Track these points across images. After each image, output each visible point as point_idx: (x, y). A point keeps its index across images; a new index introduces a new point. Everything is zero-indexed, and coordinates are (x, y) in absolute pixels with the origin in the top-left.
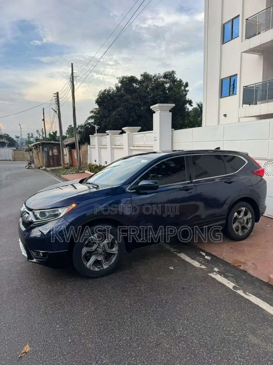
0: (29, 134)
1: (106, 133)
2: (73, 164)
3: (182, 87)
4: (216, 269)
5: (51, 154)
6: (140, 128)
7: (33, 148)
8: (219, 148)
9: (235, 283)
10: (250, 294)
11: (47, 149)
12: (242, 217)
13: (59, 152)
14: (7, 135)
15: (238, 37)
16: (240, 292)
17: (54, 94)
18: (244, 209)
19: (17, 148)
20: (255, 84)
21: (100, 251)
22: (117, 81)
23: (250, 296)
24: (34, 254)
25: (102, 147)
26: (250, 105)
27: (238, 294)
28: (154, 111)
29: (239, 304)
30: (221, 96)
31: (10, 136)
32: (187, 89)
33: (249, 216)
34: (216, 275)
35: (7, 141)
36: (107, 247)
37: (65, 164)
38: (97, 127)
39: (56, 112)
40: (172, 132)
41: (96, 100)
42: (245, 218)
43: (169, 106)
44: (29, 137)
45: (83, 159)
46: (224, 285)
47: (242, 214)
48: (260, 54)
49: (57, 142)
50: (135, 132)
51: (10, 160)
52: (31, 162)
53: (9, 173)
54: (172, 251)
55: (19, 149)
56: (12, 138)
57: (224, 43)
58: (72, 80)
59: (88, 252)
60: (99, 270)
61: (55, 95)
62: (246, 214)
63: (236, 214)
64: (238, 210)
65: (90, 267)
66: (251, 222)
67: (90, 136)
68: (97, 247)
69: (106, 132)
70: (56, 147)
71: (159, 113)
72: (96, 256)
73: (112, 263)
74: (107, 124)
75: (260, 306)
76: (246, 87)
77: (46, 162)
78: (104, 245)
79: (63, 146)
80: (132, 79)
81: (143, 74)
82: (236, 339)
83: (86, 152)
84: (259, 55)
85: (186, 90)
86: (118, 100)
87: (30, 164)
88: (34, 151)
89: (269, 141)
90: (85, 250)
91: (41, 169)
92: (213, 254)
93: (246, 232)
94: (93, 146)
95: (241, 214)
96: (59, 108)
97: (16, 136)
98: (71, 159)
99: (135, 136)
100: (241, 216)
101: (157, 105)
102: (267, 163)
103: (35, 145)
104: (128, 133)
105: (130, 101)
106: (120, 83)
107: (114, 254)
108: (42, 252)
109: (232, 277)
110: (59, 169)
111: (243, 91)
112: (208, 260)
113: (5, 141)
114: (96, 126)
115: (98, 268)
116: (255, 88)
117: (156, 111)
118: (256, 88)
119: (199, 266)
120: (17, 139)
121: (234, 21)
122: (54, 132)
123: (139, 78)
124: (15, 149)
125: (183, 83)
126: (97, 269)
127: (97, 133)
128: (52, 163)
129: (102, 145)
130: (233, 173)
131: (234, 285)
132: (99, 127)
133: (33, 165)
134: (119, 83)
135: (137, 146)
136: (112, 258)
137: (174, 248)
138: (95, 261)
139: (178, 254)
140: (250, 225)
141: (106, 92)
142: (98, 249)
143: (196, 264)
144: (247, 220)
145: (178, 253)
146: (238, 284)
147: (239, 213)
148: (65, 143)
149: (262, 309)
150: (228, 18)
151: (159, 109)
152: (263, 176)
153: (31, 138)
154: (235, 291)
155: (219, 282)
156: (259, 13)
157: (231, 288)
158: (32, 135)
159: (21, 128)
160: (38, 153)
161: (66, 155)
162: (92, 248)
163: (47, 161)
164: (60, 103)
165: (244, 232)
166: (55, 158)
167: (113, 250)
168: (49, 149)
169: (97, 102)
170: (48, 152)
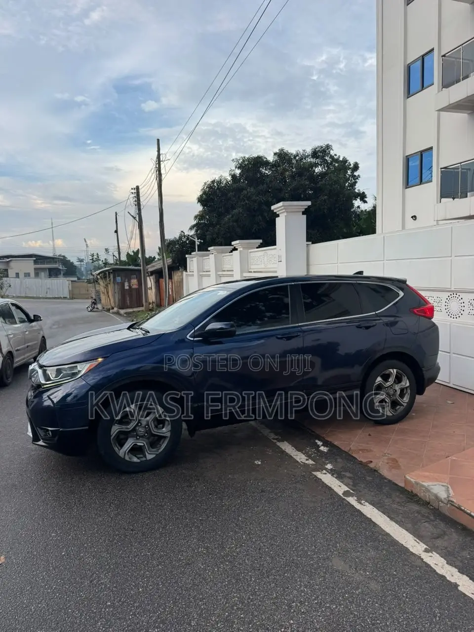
0: (93, 254)
1: (209, 251)
2: (162, 304)
3: (349, 171)
4: (329, 466)
5: (127, 287)
6: (261, 241)
7: (99, 277)
8: (361, 273)
9: (351, 486)
10: (367, 504)
11: (122, 280)
12: (392, 385)
13: (140, 284)
14: (64, 256)
15: (433, 86)
16: (352, 501)
17: (132, 189)
18: (394, 371)
19: (79, 279)
20: (461, 163)
21: (141, 431)
22: (233, 166)
23: (364, 505)
24: (41, 433)
25: (204, 273)
26: (454, 199)
27: (347, 503)
28: (277, 213)
29: (340, 515)
30: (407, 184)
31: (69, 259)
32: (356, 174)
33: (406, 383)
34: (326, 474)
35: (62, 267)
36: (153, 426)
37: (150, 304)
38: (197, 242)
39: (135, 218)
40: (307, 247)
41: (198, 198)
42: (397, 387)
43: (302, 206)
44: (93, 259)
45: (177, 294)
46: (330, 489)
47: (391, 380)
48: (470, 112)
49: (136, 268)
50: (252, 248)
51: (65, 298)
52: (95, 300)
53: (57, 318)
54: (270, 438)
55: (82, 279)
56: (71, 261)
57: (410, 95)
58: (157, 166)
59: (120, 433)
60: (139, 461)
61: (133, 191)
62: (398, 380)
63: (379, 379)
64: (383, 373)
65: (125, 455)
66: (408, 394)
67: (187, 256)
68: (137, 425)
69: (209, 249)
70: (135, 276)
71: (284, 217)
72: (135, 440)
73: (160, 451)
74: (215, 236)
75: (373, 520)
76: (445, 168)
77: (119, 300)
78: (148, 422)
79: (146, 273)
80: (258, 162)
81: (278, 151)
82: (312, 562)
83: (181, 282)
84: (468, 114)
85: (355, 176)
86: (235, 196)
87: (94, 303)
88: (101, 282)
89: (451, 260)
90: (115, 429)
91: (111, 311)
92: (336, 443)
93: (399, 411)
94: (191, 273)
95: (389, 380)
96: (141, 213)
97: (79, 259)
98: (159, 294)
99: (252, 255)
100: (389, 383)
101: (281, 204)
102: (450, 296)
103: (101, 273)
104: (240, 251)
105: (254, 198)
106: (239, 168)
107: (165, 437)
108: (51, 430)
109: (350, 478)
110: (139, 311)
111: (441, 176)
112: (322, 452)
113: (59, 266)
114: (196, 240)
115: (138, 458)
116: (460, 170)
117: (281, 213)
118: (462, 169)
119: (304, 461)
120: (79, 263)
121: (426, 58)
122: (135, 251)
123: (271, 158)
124: (76, 279)
125: (350, 165)
126: (135, 460)
127: (198, 251)
128: (128, 302)
129: (204, 270)
130: (374, 313)
131: (347, 489)
132: (202, 241)
133: (99, 306)
134: (237, 169)
135: (254, 272)
136: (161, 443)
137: (276, 434)
138: (132, 447)
139: (278, 444)
140: (408, 400)
141: (215, 184)
142: (137, 428)
143: (301, 457)
144: (402, 390)
145: (279, 441)
146: (354, 488)
147: (386, 378)
148: (150, 270)
149: (375, 524)
150: (415, 54)
151: (284, 210)
152: (432, 318)
153: (96, 261)
154: (344, 497)
155: (326, 484)
156: (462, 44)
157: (340, 493)
158: (98, 257)
159: (87, 245)
160: (107, 285)
161: (151, 289)
162: (128, 427)
163: (120, 298)
164: (141, 204)
165: (396, 410)
166: (134, 293)
167: (163, 431)
168: (124, 278)
169: (201, 200)
170: (123, 285)
